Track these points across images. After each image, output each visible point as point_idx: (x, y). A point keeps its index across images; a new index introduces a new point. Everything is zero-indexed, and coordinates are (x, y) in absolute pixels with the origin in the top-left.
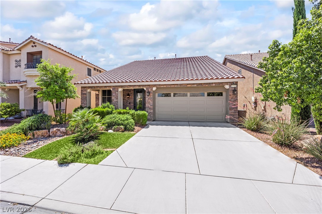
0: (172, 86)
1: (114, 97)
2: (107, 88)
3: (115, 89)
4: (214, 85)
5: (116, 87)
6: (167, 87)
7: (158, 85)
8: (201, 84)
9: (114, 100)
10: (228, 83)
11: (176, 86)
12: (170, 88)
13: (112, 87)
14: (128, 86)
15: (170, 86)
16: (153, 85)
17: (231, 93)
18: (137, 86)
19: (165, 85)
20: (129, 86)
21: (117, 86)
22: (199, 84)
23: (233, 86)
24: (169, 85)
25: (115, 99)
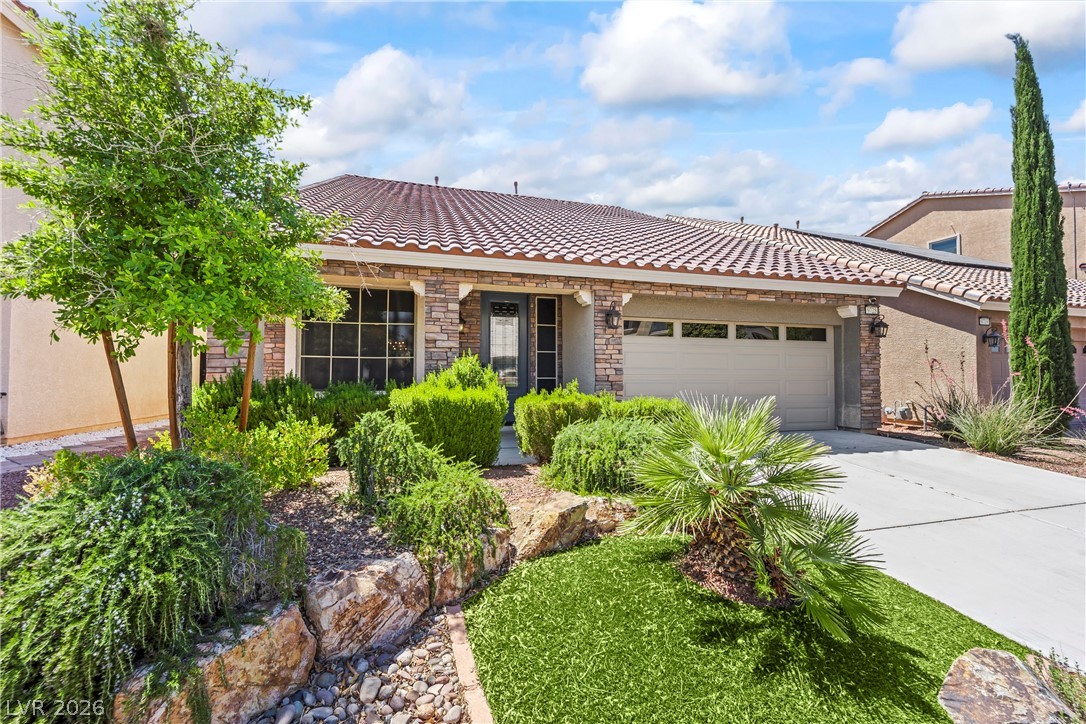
0: (696, 294)
1: (438, 329)
2: (399, 275)
3: (447, 286)
4: (823, 301)
5: (449, 278)
6: (680, 294)
7: (644, 287)
8: (789, 294)
9: (438, 344)
10: (859, 302)
11: (709, 295)
12: (687, 300)
13: (428, 273)
14: (515, 275)
15: (689, 294)
16: (625, 282)
17: (865, 333)
18: (558, 278)
19: (671, 286)
20: (519, 279)
21: (453, 271)
22: (784, 294)
23: (871, 310)
24: (687, 287)
25: (445, 337)
